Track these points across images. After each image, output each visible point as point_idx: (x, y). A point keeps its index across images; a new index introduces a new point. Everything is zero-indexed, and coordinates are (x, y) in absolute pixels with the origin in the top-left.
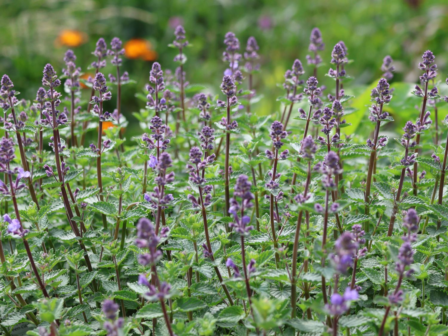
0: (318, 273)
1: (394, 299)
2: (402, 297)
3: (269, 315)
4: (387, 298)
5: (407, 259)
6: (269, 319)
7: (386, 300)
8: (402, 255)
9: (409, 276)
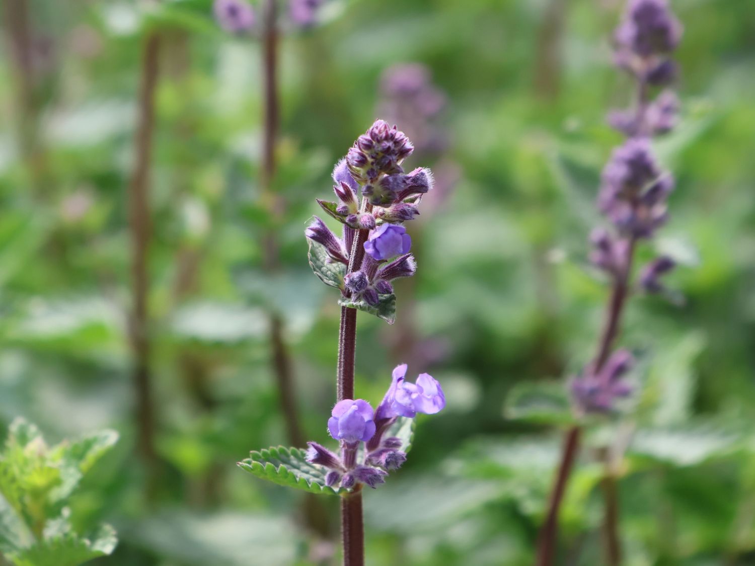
0: (254, 301)
1: (593, 392)
2: (630, 381)
3: (54, 511)
4: (565, 387)
5: (643, 213)
6: (53, 530)
7: (560, 402)
8: (619, 196)
9: (652, 286)
